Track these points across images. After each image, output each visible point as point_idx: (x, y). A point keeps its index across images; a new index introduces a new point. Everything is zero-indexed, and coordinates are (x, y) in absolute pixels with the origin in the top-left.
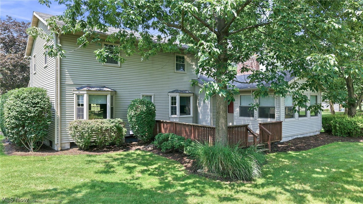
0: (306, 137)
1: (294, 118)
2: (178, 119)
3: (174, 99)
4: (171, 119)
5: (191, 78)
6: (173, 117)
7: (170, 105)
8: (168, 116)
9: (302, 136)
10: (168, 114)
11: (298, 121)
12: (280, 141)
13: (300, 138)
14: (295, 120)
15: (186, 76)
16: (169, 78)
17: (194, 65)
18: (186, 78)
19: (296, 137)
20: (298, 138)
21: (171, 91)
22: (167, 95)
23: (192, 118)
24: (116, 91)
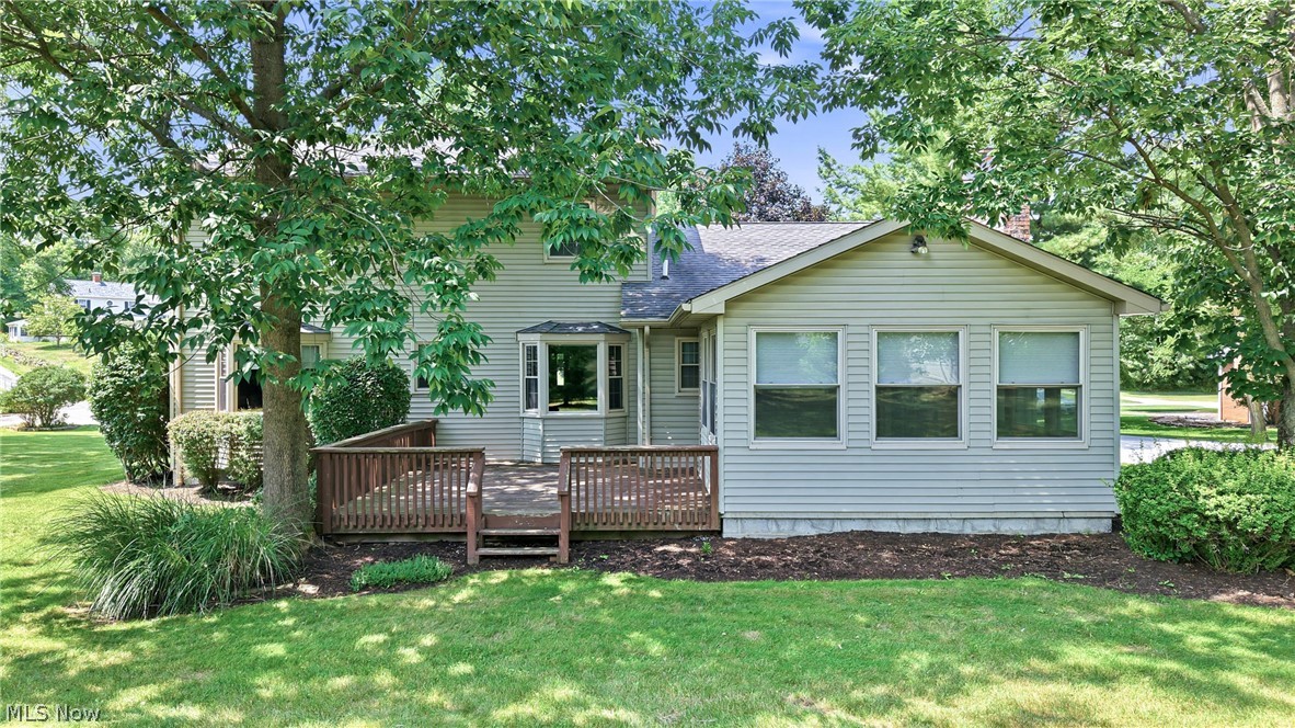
1: (837, 438)
2: (540, 421)
3: (532, 353)
4: (525, 420)
6: (532, 415)
8: (517, 410)
10: (517, 405)
14: (847, 448)
16: (522, 284)
21: (528, 326)
22: (514, 341)
23: (603, 422)
24: (330, 332)
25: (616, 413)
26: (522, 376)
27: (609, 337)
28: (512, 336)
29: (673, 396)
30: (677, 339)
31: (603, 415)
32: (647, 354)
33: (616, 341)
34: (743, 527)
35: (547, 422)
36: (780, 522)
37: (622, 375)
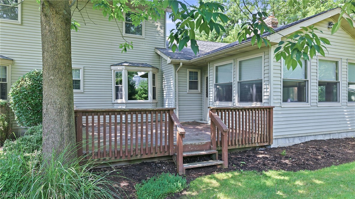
0: (336, 139)
1: (308, 102)
2: (125, 105)
3: (119, 75)
4: (115, 104)
5: (154, 46)
6: (119, 102)
7: (114, 86)
8: (111, 100)
9: (327, 138)
10: (111, 98)
11: (316, 108)
12: (270, 145)
13: (321, 140)
14: (310, 106)
15: (144, 43)
16: (112, 44)
17: (159, 27)
18: (143, 45)
19: (312, 138)
20: (315, 141)
21: (116, 63)
22: (109, 69)
23: (151, 105)
24: (13, 60)
25: (155, 101)
28: (109, 67)
29: (186, 93)
30: (188, 70)
32: (177, 75)
34: (278, 142)
36: (290, 139)
37: (156, 85)
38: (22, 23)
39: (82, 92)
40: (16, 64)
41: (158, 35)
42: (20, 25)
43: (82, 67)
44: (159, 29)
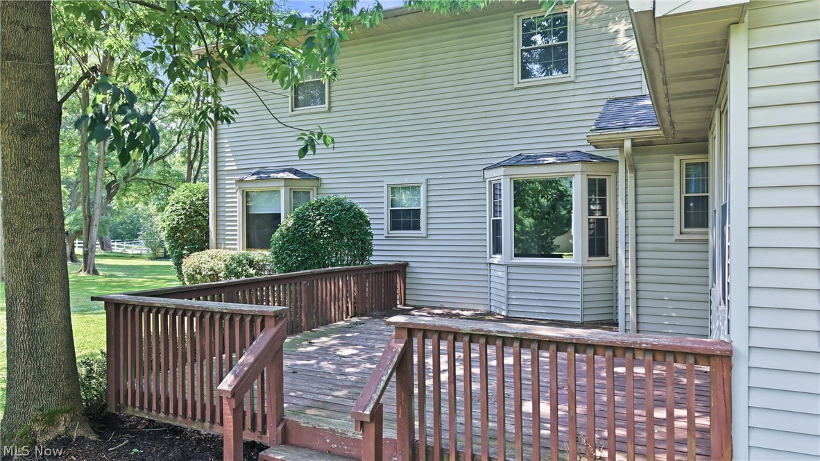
2: (505, 269)
6: (495, 260)
8: (483, 255)
10: (483, 249)
15: (572, 93)
17: (621, 35)
21: (496, 161)
22: (481, 179)
23: (579, 272)
24: (318, 179)
25: (598, 261)
26: (488, 219)
27: (588, 167)
28: (480, 173)
29: (672, 239)
30: (677, 159)
31: (580, 263)
32: (631, 182)
33: (598, 171)
35: (511, 270)
37: (608, 214)
38: (330, 108)
39: (424, 235)
40: (323, 186)
41: (617, 61)
42: (327, 112)
43: (422, 179)
44: (622, 39)
